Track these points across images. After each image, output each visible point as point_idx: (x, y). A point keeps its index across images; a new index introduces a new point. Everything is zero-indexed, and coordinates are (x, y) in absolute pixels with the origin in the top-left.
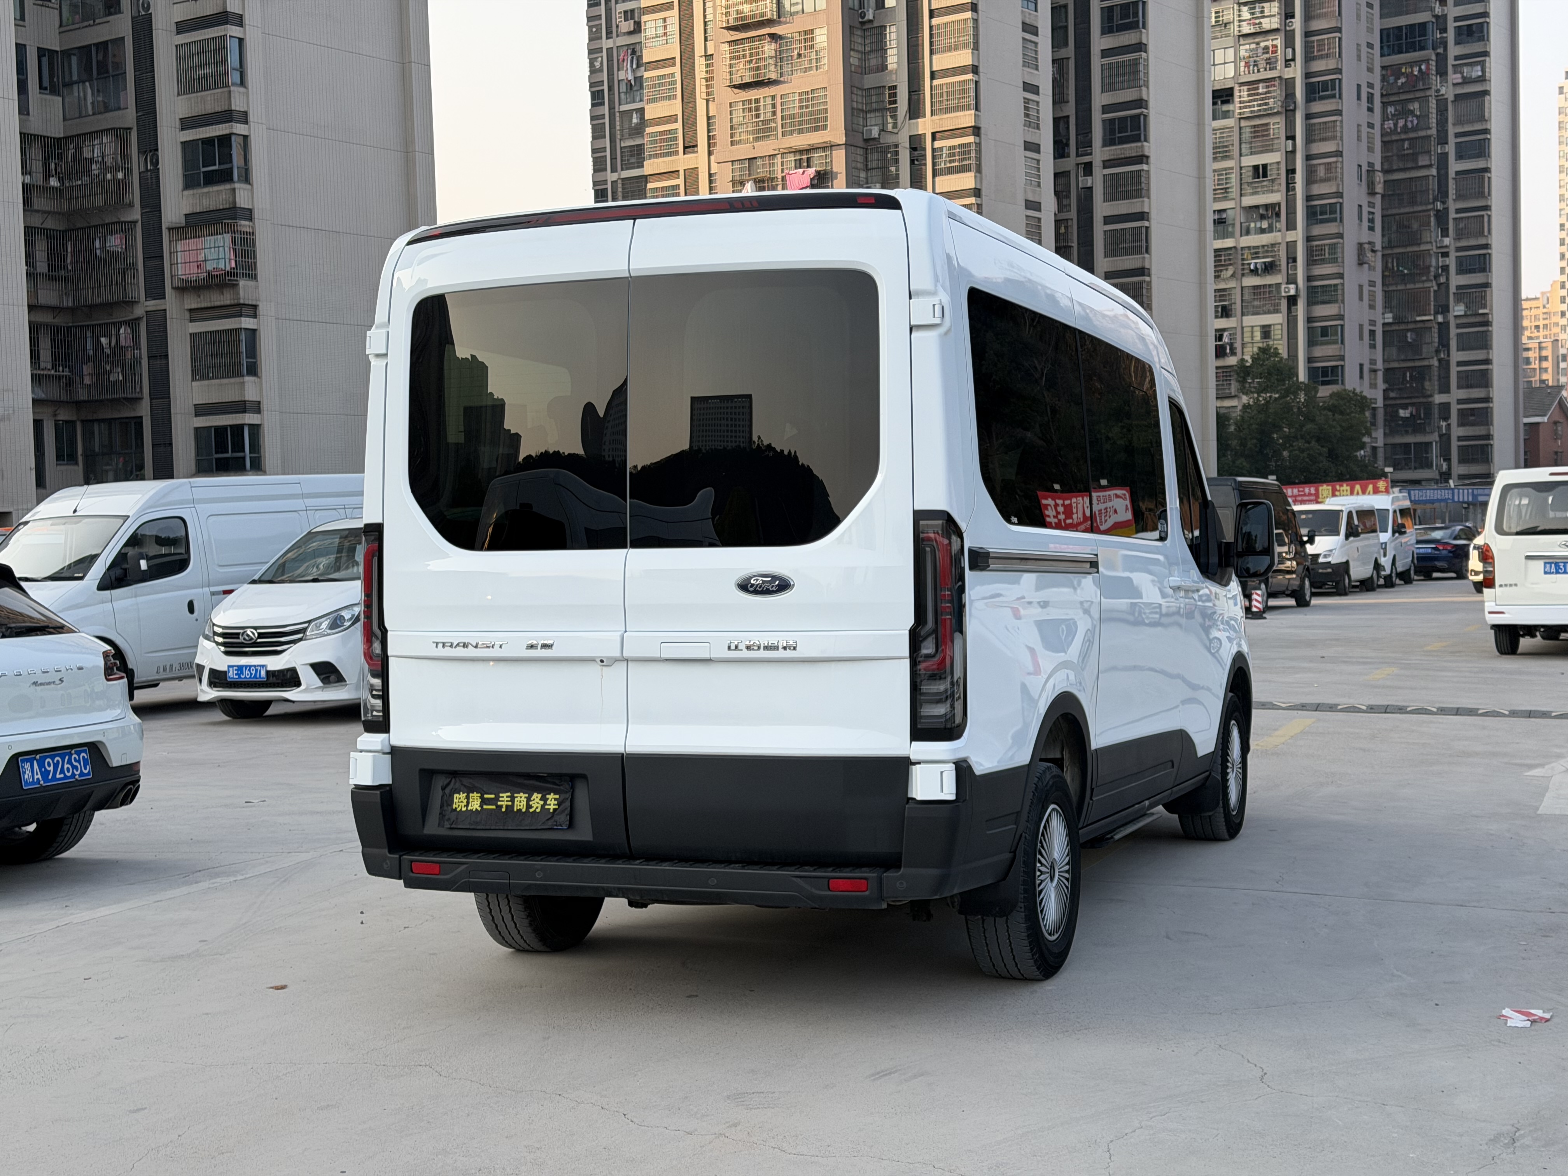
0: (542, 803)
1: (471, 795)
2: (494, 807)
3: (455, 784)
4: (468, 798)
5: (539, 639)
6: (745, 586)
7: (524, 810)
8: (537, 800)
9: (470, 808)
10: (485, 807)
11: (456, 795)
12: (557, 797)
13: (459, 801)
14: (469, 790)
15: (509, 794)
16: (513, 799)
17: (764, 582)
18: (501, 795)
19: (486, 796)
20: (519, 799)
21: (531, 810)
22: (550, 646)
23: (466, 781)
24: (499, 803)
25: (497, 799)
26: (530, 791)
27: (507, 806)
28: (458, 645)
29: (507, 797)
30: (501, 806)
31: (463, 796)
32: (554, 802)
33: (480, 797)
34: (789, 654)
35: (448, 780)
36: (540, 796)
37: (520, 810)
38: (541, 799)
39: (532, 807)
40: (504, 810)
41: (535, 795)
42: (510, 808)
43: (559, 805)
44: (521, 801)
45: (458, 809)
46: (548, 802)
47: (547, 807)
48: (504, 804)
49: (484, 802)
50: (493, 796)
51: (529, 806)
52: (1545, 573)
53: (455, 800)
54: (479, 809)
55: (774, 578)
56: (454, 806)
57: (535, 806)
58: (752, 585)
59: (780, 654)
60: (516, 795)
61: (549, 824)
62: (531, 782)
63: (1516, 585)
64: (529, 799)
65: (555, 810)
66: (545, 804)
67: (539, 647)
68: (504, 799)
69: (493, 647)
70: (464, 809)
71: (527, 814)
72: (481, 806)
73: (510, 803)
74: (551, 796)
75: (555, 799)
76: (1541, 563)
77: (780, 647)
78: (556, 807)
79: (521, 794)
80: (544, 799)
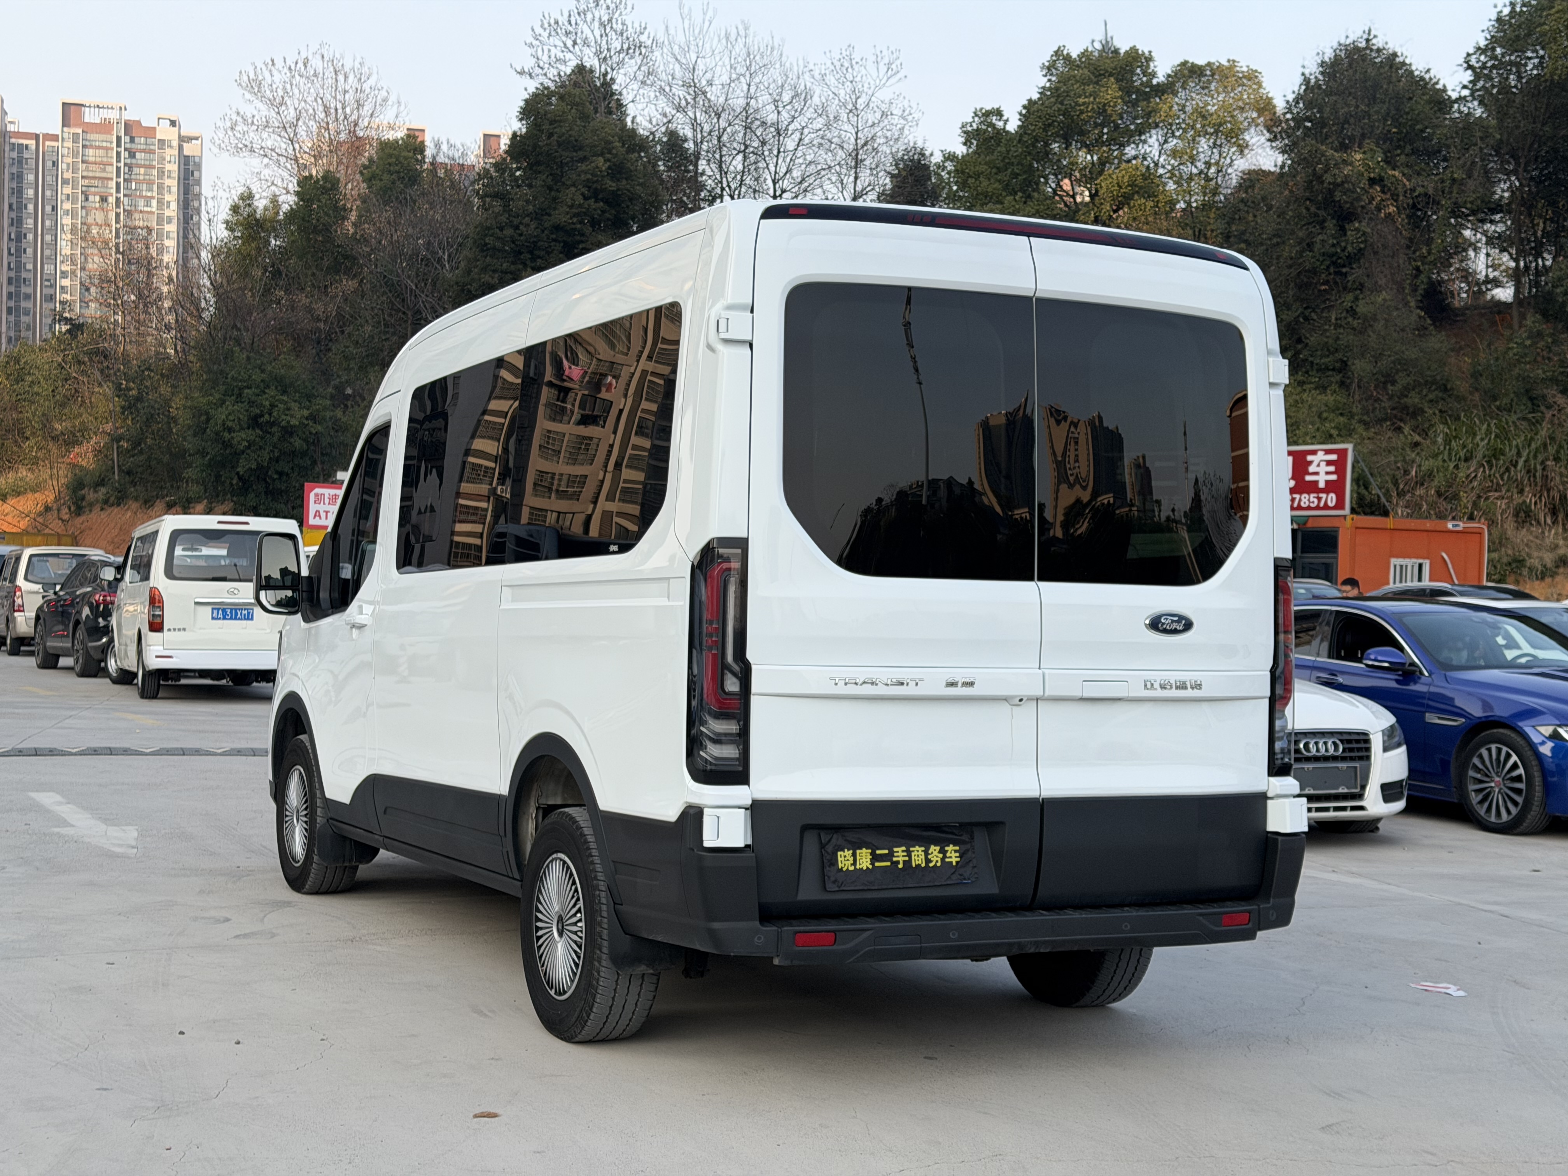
0: (941, 856)
1: (858, 852)
2: (888, 864)
3: (837, 840)
4: (854, 855)
5: (960, 676)
6: (1155, 625)
7: (923, 865)
8: (936, 853)
9: (858, 867)
10: (877, 864)
11: (839, 853)
12: (957, 848)
13: (844, 859)
14: (855, 846)
15: (904, 848)
16: (909, 854)
17: (1173, 621)
18: (895, 850)
19: (878, 852)
20: (916, 853)
21: (931, 865)
22: (971, 684)
23: (851, 836)
24: (895, 859)
25: (891, 854)
26: (926, 843)
27: (904, 861)
28: (864, 683)
29: (903, 851)
30: (898, 862)
31: (848, 853)
32: (954, 855)
33: (871, 854)
34: (1196, 693)
35: (829, 837)
36: (938, 848)
37: (919, 865)
38: (939, 852)
39: (931, 861)
40: (901, 866)
41: (932, 848)
42: (907, 863)
43: (960, 857)
44: (918, 856)
45: (844, 869)
46: (948, 855)
47: (947, 860)
48: (901, 859)
49: (875, 858)
50: (886, 852)
51: (928, 861)
52: (213, 618)
53: (840, 859)
54: (870, 867)
55: (1181, 618)
56: (840, 866)
57: (934, 859)
58: (1163, 624)
59: (1189, 693)
60: (912, 849)
61: (955, 879)
62: (929, 833)
63: (184, 629)
64: (926, 853)
65: (957, 862)
66: (945, 857)
67: (960, 684)
68: (900, 854)
69: (908, 684)
70: (852, 868)
71: (926, 869)
72: (872, 864)
73: (907, 858)
74: (950, 848)
75: (956, 851)
76: (209, 609)
77: (1189, 686)
78: (958, 859)
79: (917, 848)
80: (943, 851)
